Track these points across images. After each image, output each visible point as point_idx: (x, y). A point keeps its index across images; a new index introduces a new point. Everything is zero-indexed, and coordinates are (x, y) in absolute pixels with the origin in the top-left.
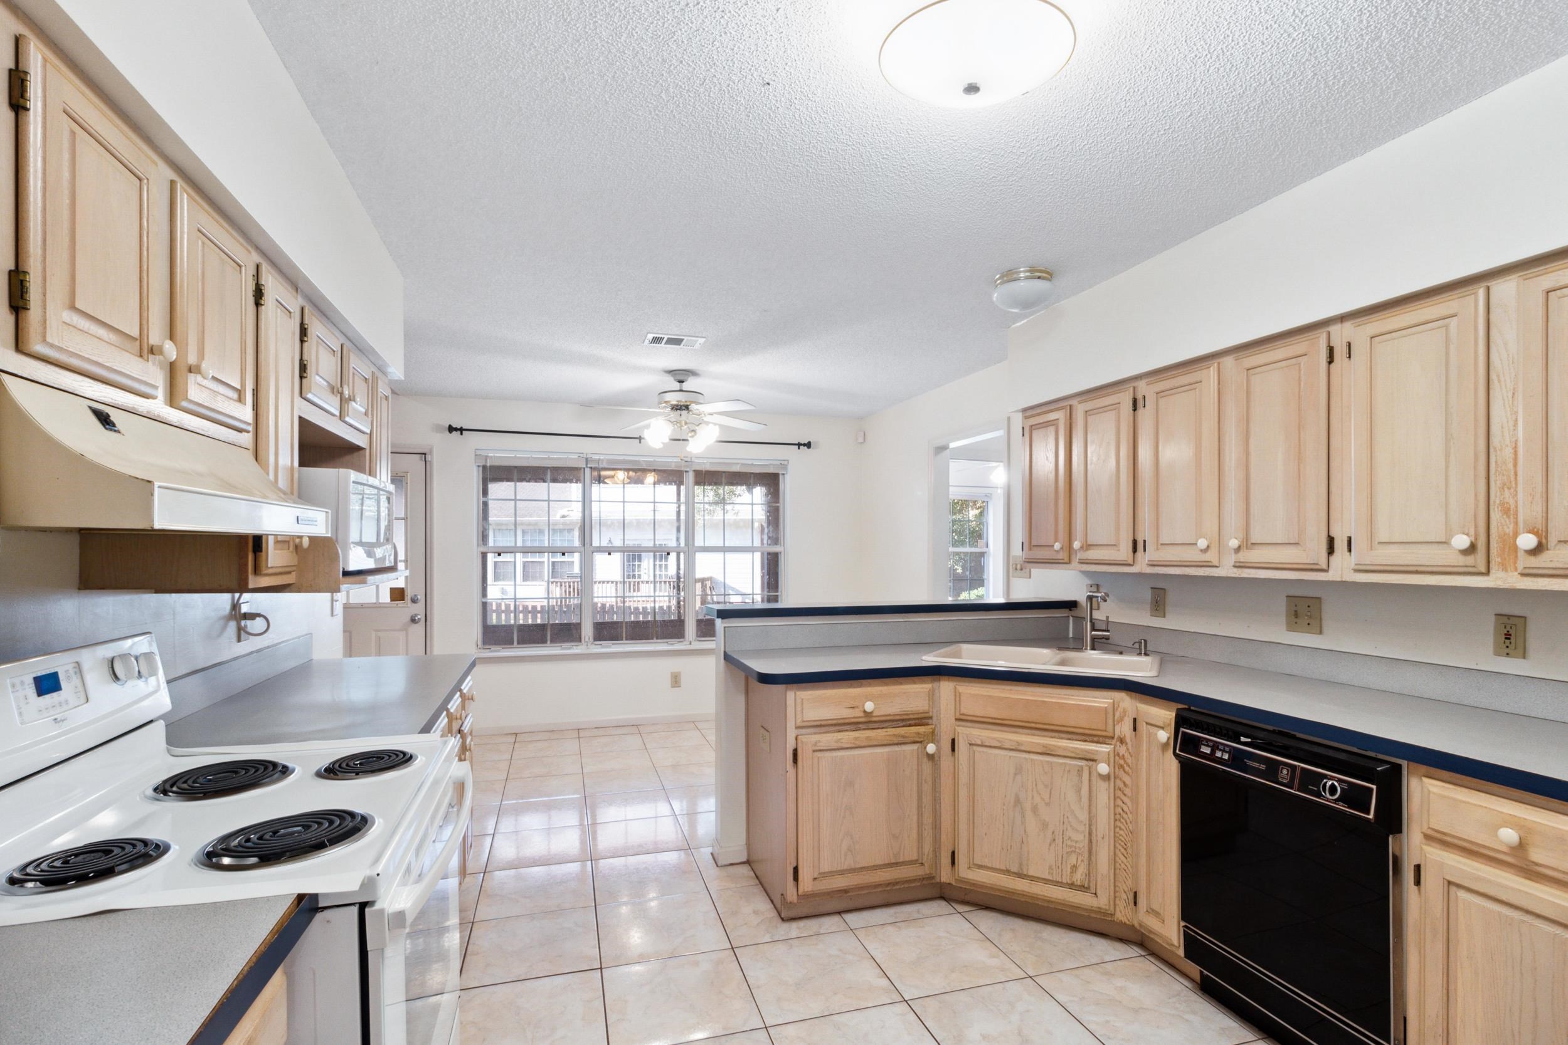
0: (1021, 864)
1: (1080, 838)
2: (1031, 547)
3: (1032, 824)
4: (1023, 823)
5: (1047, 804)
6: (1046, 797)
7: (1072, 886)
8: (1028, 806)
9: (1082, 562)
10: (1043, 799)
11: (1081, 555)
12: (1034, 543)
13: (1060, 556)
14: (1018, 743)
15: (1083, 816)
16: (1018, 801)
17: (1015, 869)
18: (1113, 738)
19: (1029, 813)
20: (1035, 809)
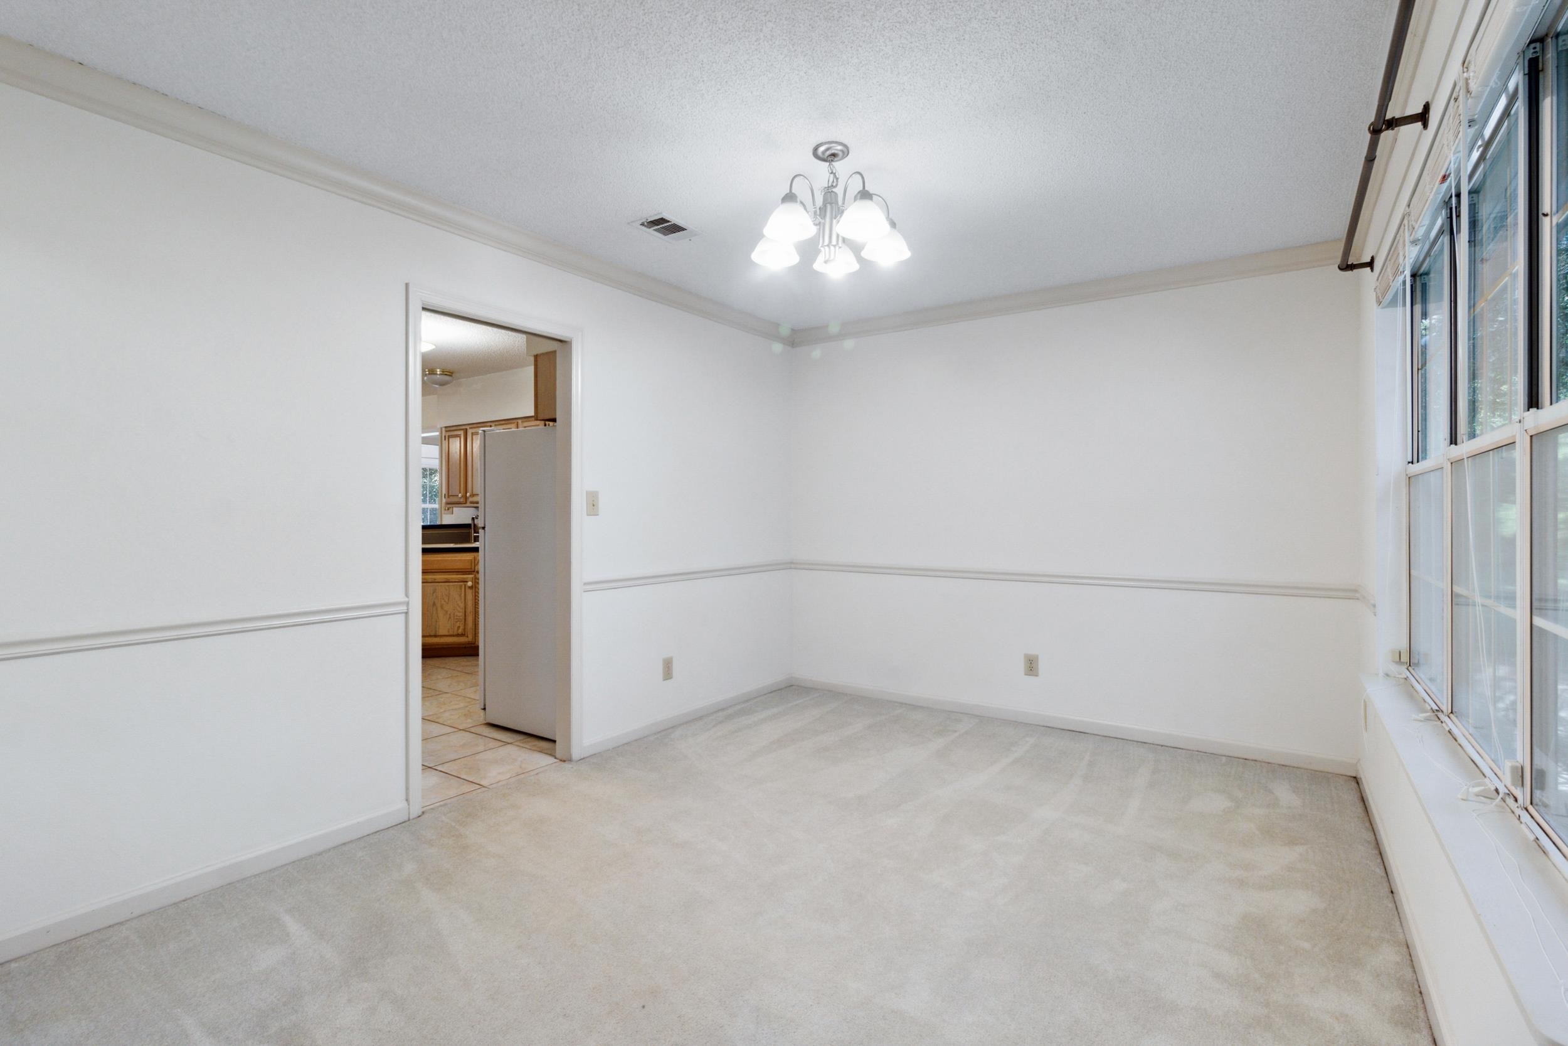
0: (436, 631)
1: (461, 614)
2: (449, 496)
3: (441, 614)
4: (437, 613)
5: (447, 603)
6: (447, 600)
7: (458, 635)
8: (438, 605)
9: (471, 503)
10: (445, 601)
11: (471, 499)
12: (450, 494)
13: (462, 500)
14: (435, 579)
15: (462, 605)
16: (434, 604)
17: (433, 633)
18: (474, 571)
19: (439, 609)
20: (442, 607)
